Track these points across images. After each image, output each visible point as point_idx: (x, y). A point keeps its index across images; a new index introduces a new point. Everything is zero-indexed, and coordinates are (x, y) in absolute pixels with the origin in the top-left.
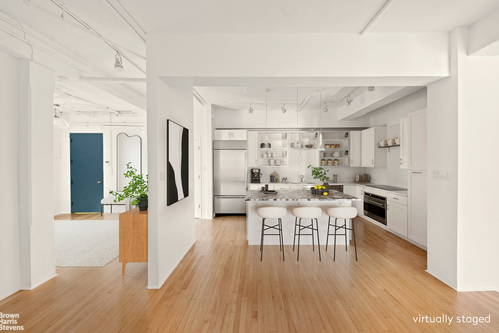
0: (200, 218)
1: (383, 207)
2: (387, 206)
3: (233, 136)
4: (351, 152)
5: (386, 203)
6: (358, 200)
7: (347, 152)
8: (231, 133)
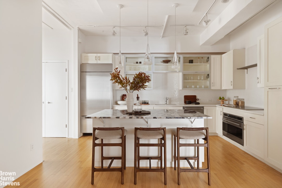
0: (67, 137)
1: (240, 127)
2: (244, 126)
3: (100, 60)
4: (212, 76)
5: (243, 123)
6: (209, 118)
7: (208, 75)
8: (98, 57)
